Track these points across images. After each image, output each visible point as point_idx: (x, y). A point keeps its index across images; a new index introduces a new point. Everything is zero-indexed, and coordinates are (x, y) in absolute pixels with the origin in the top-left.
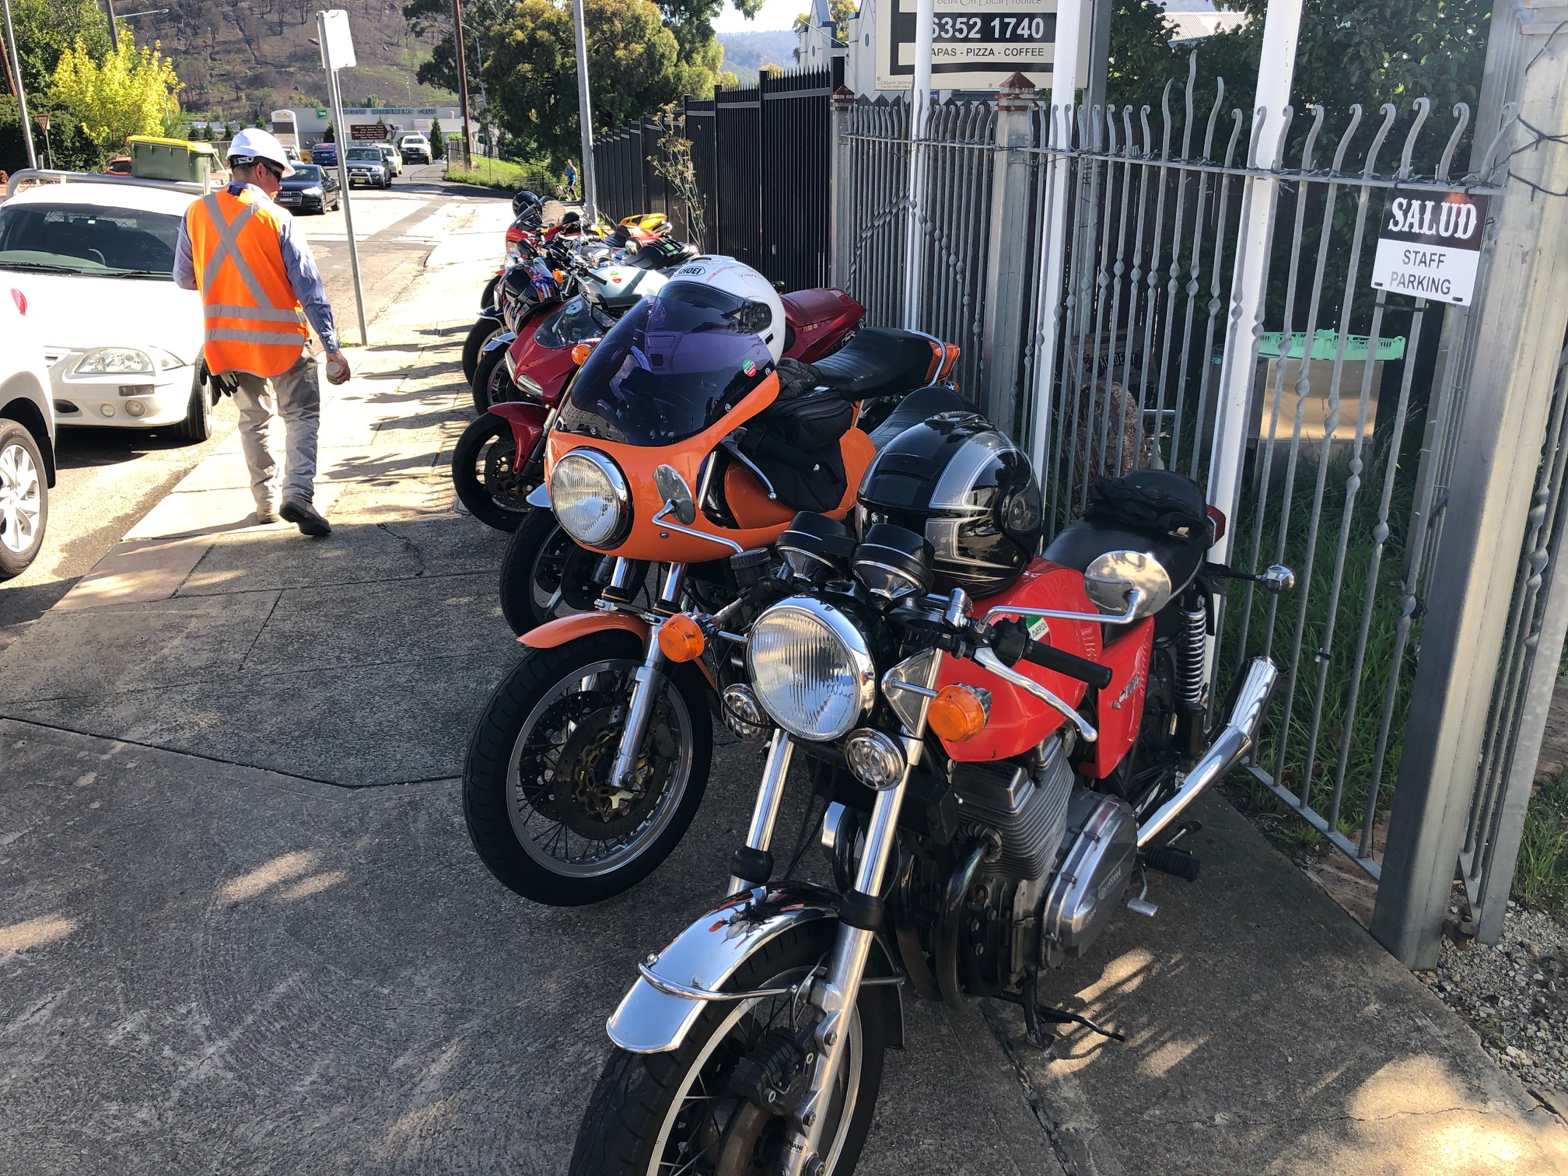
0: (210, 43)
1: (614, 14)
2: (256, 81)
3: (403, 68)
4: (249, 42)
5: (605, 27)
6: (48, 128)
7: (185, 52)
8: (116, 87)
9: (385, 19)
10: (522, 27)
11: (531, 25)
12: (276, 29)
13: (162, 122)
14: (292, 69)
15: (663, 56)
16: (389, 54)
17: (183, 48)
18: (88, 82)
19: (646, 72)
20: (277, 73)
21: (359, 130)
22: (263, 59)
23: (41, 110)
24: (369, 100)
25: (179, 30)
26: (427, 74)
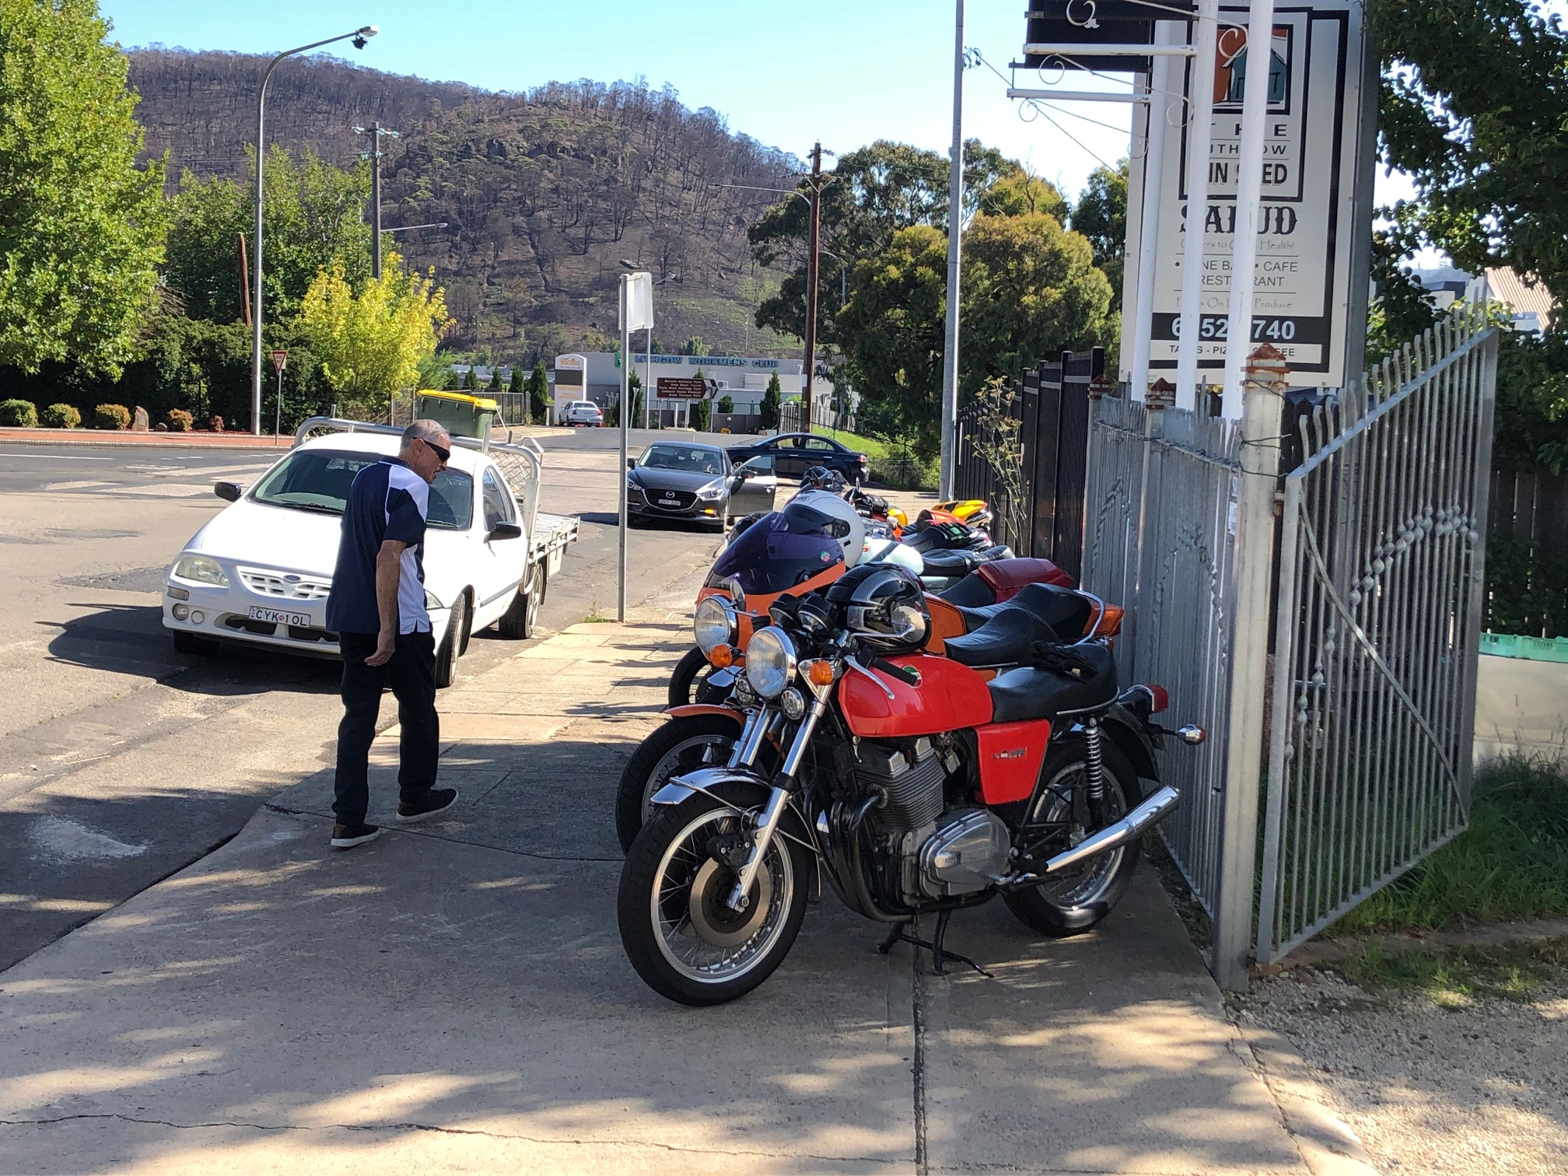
0: (490, 263)
1: (1024, 248)
2: (543, 314)
3: (742, 302)
4: (540, 263)
5: (1011, 266)
6: (284, 367)
7: (457, 274)
8: (372, 320)
9: (727, 237)
10: (897, 262)
11: (910, 259)
12: (580, 247)
13: (419, 367)
14: (592, 300)
15: (1089, 304)
16: (725, 283)
17: (453, 267)
18: (339, 313)
19: (1061, 325)
20: (572, 303)
21: (668, 385)
22: (555, 285)
23: (277, 344)
24: (691, 343)
25: (454, 245)
26: (770, 314)
